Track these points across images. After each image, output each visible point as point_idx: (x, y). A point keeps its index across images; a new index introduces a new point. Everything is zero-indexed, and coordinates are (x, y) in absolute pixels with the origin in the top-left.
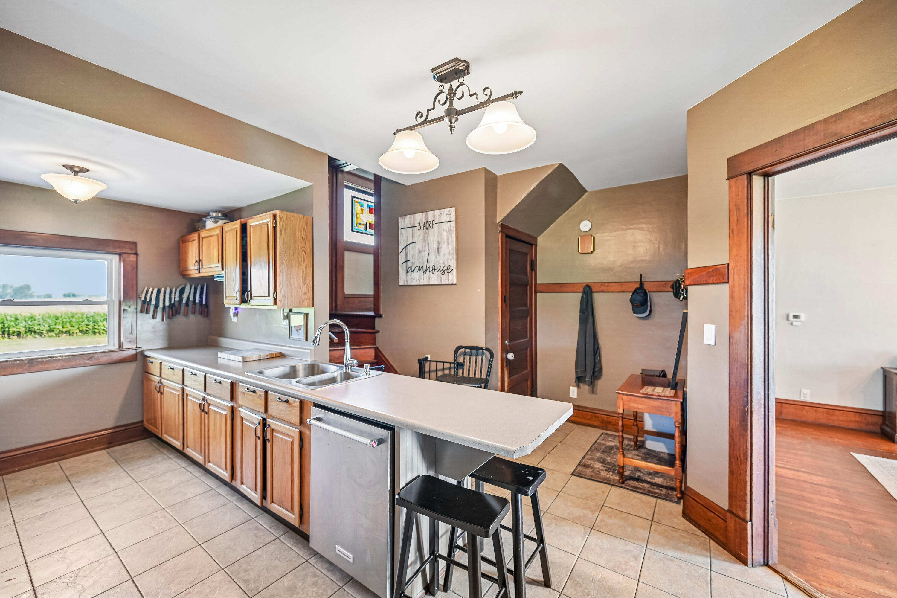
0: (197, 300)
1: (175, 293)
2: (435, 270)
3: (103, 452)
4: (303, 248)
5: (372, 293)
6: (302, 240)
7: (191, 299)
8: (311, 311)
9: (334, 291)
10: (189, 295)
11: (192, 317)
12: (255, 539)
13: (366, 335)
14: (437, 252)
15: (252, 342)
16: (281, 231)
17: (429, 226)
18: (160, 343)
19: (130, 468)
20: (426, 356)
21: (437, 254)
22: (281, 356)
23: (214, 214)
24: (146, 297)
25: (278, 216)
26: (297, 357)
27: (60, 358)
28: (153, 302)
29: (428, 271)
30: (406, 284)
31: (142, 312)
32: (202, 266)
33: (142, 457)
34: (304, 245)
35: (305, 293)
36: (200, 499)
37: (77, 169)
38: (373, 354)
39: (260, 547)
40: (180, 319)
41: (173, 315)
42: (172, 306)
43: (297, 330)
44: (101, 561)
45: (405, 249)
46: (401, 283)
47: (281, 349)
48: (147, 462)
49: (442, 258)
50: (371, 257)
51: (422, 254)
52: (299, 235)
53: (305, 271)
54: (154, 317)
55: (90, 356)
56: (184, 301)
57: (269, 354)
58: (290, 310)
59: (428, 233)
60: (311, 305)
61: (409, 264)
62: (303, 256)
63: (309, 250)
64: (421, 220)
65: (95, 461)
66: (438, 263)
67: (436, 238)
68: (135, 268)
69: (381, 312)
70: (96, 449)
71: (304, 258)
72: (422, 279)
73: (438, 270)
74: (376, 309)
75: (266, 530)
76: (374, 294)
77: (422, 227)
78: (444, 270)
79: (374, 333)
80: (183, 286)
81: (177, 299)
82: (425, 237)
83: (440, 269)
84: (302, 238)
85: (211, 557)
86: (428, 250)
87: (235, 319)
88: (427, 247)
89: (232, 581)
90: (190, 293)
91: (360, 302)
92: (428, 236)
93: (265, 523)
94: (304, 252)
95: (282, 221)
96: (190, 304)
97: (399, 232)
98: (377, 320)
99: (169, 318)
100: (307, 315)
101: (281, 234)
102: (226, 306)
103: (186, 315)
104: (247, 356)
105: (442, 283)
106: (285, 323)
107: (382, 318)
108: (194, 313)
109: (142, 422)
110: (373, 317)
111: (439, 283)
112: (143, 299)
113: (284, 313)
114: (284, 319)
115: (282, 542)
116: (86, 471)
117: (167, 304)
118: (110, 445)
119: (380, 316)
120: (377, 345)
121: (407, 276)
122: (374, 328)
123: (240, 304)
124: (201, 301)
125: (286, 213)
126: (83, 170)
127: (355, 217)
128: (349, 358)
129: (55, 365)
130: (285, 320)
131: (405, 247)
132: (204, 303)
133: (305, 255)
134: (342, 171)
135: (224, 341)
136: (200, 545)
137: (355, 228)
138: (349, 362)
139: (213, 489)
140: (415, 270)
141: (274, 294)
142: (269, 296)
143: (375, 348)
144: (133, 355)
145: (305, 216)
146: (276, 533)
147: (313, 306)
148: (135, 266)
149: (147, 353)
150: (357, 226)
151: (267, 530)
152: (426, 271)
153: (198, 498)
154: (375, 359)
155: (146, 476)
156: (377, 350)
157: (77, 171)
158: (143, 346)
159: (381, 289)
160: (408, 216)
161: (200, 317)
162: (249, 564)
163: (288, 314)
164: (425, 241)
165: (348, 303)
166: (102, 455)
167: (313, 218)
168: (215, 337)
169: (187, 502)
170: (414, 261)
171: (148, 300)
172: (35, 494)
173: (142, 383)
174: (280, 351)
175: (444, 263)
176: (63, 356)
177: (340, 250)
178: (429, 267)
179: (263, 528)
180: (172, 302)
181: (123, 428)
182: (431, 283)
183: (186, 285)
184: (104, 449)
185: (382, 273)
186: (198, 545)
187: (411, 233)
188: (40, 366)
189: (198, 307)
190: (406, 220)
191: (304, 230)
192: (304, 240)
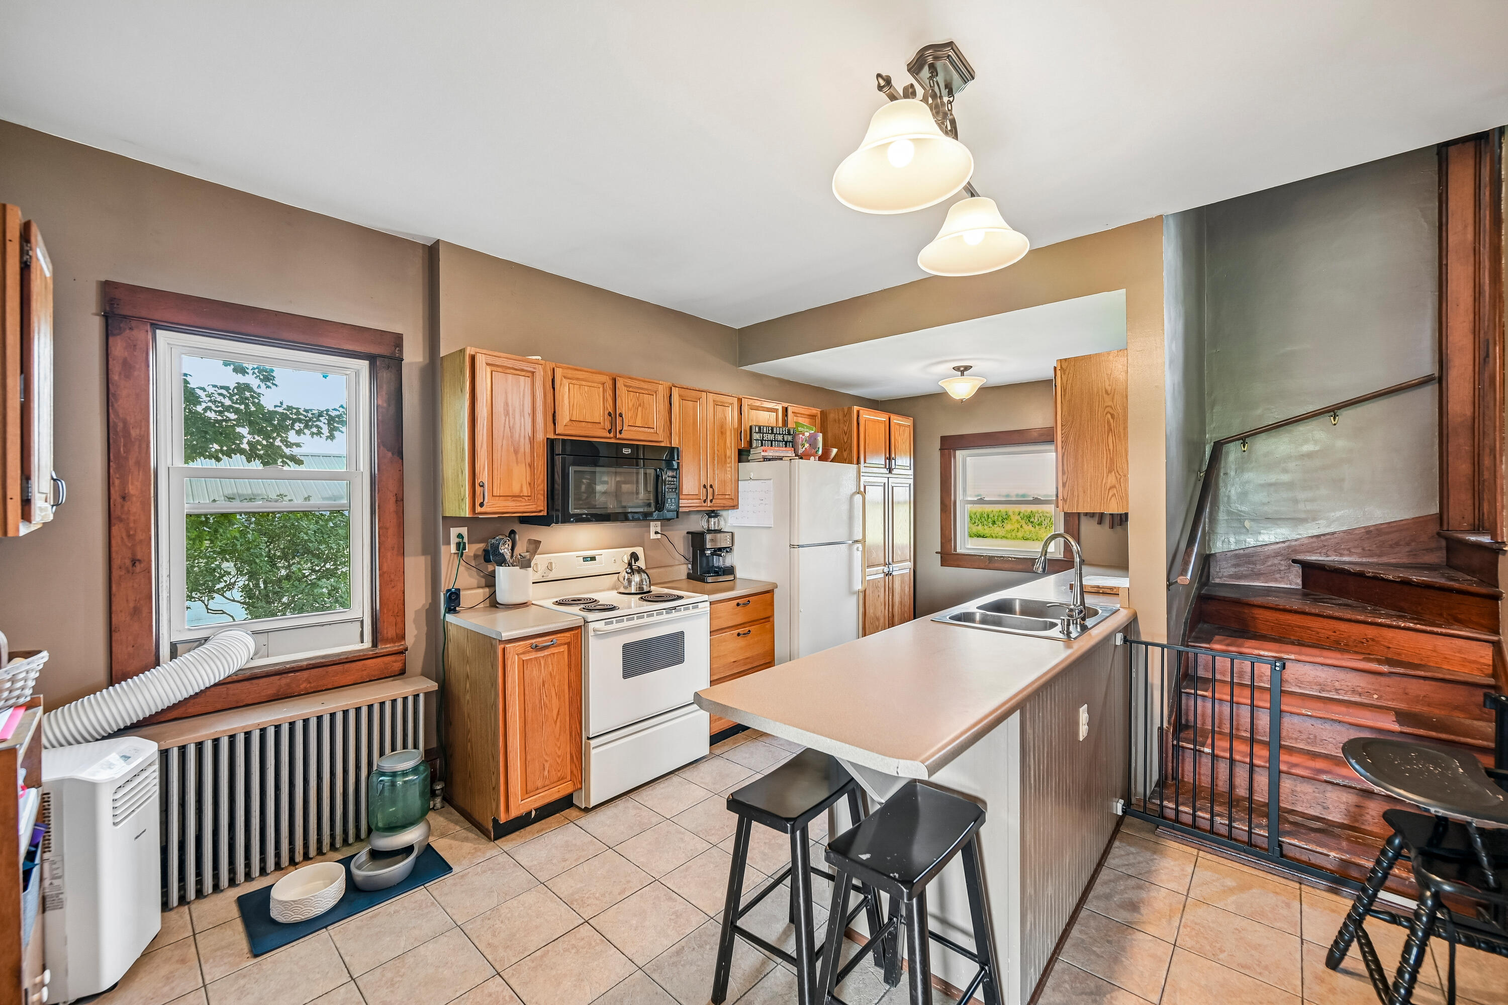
4: (1109, 409)
25: (1058, 368)
34: (1110, 403)
35: (1112, 487)
37: (962, 369)
38: (1489, 661)
52: (1098, 389)
53: (1111, 448)
62: (1108, 422)
63: (1120, 410)
71: (1109, 426)
79: (1494, 598)
84: (1106, 391)
94: (1109, 416)
95: (1067, 373)
126: (967, 368)
129: (1006, 565)
133: (1111, 421)
143: (1493, 643)
154: (1492, 675)
156: (1497, 649)
157: (963, 370)
176: (1012, 558)
188: (996, 565)
192: (1108, 394)
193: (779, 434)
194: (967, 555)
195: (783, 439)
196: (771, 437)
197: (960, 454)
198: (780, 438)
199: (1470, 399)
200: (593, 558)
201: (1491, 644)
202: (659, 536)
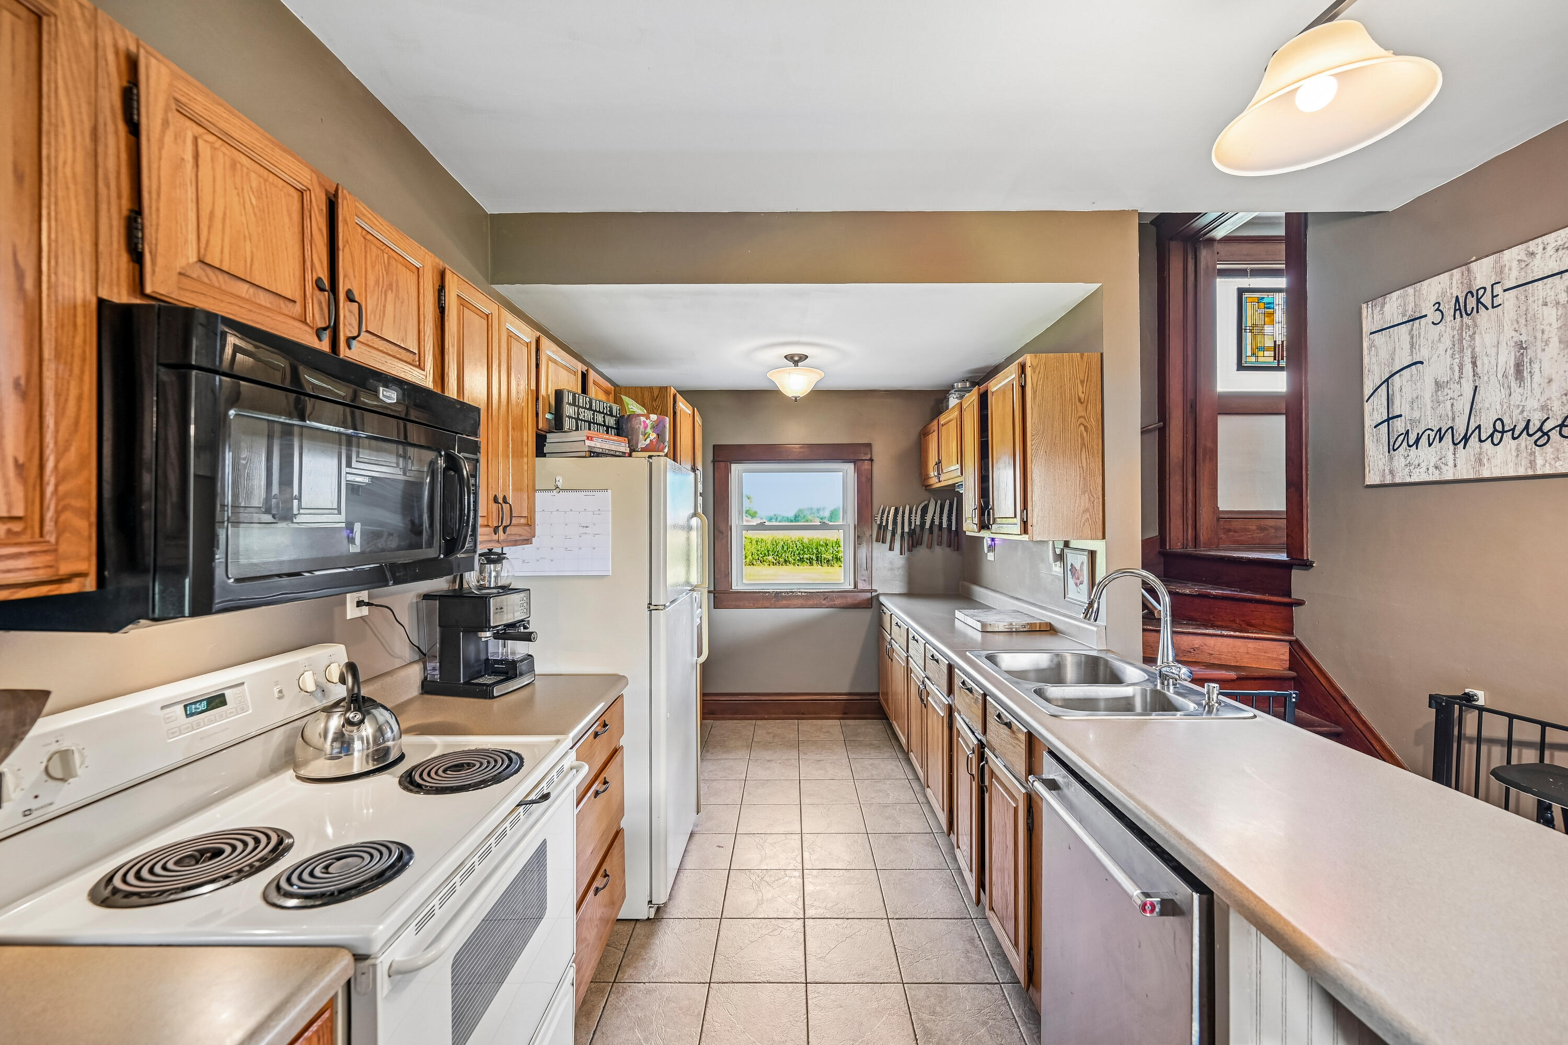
0: (945, 525)
1: (916, 513)
2: (1503, 432)
3: (837, 722)
4: (1082, 420)
5: (1284, 508)
6: (1078, 404)
7: (937, 523)
8: (1099, 546)
9: (1190, 505)
10: (933, 516)
11: (938, 550)
12: (963, 960)
13: (1263, 608)
14: (1512, 378)
15: (1012, 597)
16: (1034, 392)
17: (1478, 301)
18: (898, 587)
19: (854, 756)
20: (1467, 691)
21: (1514, 384)
22: (1050, 630)
23: (960, 385)
24: (881, 519)
25: (1028, 364)
26: (1074, 637)
27: (800, 594)
28: (890, 528)
29: (1474, 440)
30: (1388, 481)
31: (877, 540)
32: (942, 470)
33: (871, 745)
34: (1083, 414)
35: (1086, 511)
36: (911, 841)
37: (796, 358)
38: (1287, 657)
39: (966, 981)
40: (922, 552)
41: (913, 546)
42: (912, 533)
43: (1076, 585)
44: (787, 872)
45: (1384, 387)
46: (1372, 478)
47: (1051, 617)
48: (873, 753)
49: (1537, 391)
50: (1279, 423)
51: (1451, 391)
52: (1071, 394)
53: (1084, 465)
54: (891, 549)
55: (826, 595)
56: (927, 526)
57: (1028, 624)
58: (1066, 544)
59: (1476, 325)
60: (1100, 535)
61: (1399, 426)
62: (1082, 435)
63: (1093, 423)
64: (1444, 294)
65: (827, 732)
66: (1516, 412)
67: (1508, 332)
68: (870, 480)
69: (1310, 554)
70: (831, 715)
71: (1083, 439)
72: (1451, 463)
73: (1517, 433)
74: (1295, 545)
75: (985, 954)
76: (1287, 511)
77: (1449, 313)
78: (1546, 429)
79: (1290, 605)
80: (926, 502)
81: (918, 523)
82: (1461, 340)
83: (1527, 427)
84: (1079, 399)
85: (895, 950)
86: (1475, 374)
87: (990, 557)
88: (1468, 368)
89: (909, 1015)
90: (935, 513)
91: (1262, 529)
92: (1472, 337)
93: (986, 939)
94: (1082, 428)
95: (1037, 372)
96: (936, 530)
97: (1365, 345)
98: (1297, 575)
99: (910, 550)
100: (1092, 554)
101: (1034, 398)
102: (967, 533)
103: (930, 546)
104: (989, 623)
105: (1539, 472)
106: (1057, 569)
107: (1312, 570)
108: (940, 544)
109: (878, 694)
110: (1285, 567)
111: (1521, 472)
112: (879, 522)
113: (1054, 548)
114: (1055, 561)
115: (1004, 996)
116: (815, 742)
117: (906, 530)
118: (845, 716)
119: (1307, 565)
120: (1298, 634)
121: (1391, 459)
122: (1289, 594)
123: (979, 531)
124: (950, 525)
125: (1044, 355)
126: (804, 357)
127: (1249, 335)
128: (1171, 658)
129: (795, 602)
130: (1058, 563)
131: (1387, 380)
132: (954, 528)
133: (1085, 434)
134: (1212, 240)
135: (980, 592)
136: (888, 919)
137: (1250, 360)
138: (1168, 669)
139: (933, 833)
140: (1424, 440)
141: (1022, 512)
142: (1015, 516)
143: (1290, 642)
144: (868, 599)
145: (1086, 354)
146: (999, 971)
147: (1104, 538)
148: (870, 477)
149: (883, 599)
150: (1253, 354)
151: (987, 955)
152: (1466, 439)
153: (910, 837)
154: (1290, 669)
155: (865, 775)
156: (1296, 647)
157: (796, 360)
158: (879, 587)
159: (1309, 499)
160: (1395, 295)
161: (948, 550)
162: (941, 1002)
163: (1062, 550)
164: (1462, 350)
165: (1229, 530)
166: (833, 726)
167: (1102, 355)
168: (966, 583)
169: (895, 837)
170: (1416, 415)
171: (884, 524)
172: (770, 752)
173: (878, 639)
174: (1048, 620)
175: (1544, 408)
176: (802, 592)
177: (1204, 414)
178: (1479, 427)
179: (981, 946)
180: (912, 528)
181: (858, 698)
182: (1486, 474)
183: (929, 502)
184: (840, 719)
185: (1311, 455)
186: (886, 917)
187: (1407, 338)
188: (784, 602)
189: (945, 534)
190: (1387, 307)
191: (1082, 382)
192: (1082, 403)
193: (599, 412)
194: (750, 592)
195: (604, 421)
196: (588, 415)
197: (735, 468)
198: (600, 418)
199: (1181, 444)
200: (216, 701)
201: (1288, 643)
202: (365, 611)
